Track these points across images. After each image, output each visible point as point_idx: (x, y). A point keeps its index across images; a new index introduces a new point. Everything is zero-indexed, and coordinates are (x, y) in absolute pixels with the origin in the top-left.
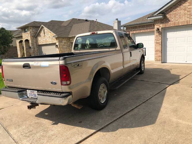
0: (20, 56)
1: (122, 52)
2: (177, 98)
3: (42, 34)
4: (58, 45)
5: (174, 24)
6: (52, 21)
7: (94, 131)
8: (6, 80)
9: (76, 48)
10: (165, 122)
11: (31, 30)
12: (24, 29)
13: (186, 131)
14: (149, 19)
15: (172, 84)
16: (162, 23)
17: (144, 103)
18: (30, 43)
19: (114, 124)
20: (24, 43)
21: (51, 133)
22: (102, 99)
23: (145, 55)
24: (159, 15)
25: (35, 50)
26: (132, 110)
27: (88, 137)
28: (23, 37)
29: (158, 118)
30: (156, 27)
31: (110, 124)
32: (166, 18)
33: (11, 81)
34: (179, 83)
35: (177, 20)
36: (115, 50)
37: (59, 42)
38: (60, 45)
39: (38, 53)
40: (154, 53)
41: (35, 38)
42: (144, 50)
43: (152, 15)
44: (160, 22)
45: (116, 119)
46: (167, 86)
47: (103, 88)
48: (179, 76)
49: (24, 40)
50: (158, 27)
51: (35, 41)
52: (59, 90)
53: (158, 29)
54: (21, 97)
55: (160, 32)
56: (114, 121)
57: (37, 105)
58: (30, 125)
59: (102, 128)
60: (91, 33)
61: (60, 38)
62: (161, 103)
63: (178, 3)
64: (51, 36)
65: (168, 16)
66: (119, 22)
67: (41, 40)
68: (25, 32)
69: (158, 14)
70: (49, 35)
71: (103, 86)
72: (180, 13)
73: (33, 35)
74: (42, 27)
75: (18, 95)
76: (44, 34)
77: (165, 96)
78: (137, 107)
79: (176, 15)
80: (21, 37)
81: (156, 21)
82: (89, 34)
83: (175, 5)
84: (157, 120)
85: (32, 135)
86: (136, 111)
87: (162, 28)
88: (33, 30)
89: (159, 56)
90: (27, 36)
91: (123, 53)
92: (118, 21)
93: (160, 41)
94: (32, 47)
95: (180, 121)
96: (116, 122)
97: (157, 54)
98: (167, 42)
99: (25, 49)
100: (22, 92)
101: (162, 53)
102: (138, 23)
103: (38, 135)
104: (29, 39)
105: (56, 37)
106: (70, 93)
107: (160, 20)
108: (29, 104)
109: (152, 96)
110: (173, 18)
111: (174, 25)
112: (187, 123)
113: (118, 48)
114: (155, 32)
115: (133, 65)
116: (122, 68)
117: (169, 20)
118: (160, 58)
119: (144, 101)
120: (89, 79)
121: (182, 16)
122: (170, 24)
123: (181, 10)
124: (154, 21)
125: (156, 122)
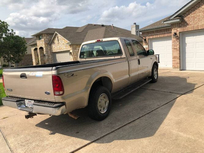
0: (35, 64)
1: (127, 60)
2: (185, 109)
3: (56, 41)
4: (72, 53)
5: (193, 27)
6: (67, 27)
7: (88, 142)
8: (6, 89)
9: (82, 56)
10: (164, 134)
11: (45, 37)
12: (39, 36)
13: (184, 145)
14: (165, 23)
15: (184, 94)
16: (180, 27)
17: (148, 113)
18: (44, 51)
19: (111, 135)
20: (38, 50)
21: (46, 143)
22: (102, 109)
23: (159, 62)
24: (176, 18)
25: (49, 58)
26: (134, 121)
27: (81, 148)
28: (37, 45)
29: (158, 130)
30: (173, 31)
31: (106, 135)
32: (184, 21)
33: (11, 91)
34: (192, 92)
35: (196, 24)
36: (121, 58)
37: (74, 49)
38: (74, 52)
39: (53, 61)
40: (171, 59)
41: (49, 46)
42: (158, 57)
43: (169, 19)
44: (177, 25)
45: (114, 130)
46: (178, 96)
47: (104, 98)
48: (195, 85)
49: (38, 48)
50: (175, 31)
51: (49, 48)
52: (53, 100)
53: (175, 34)
54: (19, 107)
55: (177, 36)
56: (112, 132)
57: (35, 114)
58: (29, 135)
59: (98, 139)
60: (96, 41)
61: (74, 45)
62: (166, 114)
63: (196, 5)
64: (65, 44)
65: (186, 19)
66: (137, 27)
67: (55, 48)
68: (40, 39)
69: (174, 18)
70: (63, 43)
71: (103, 96)
72: (199, 16)
73: (47, 42)
74: (56, 34)
75: (16, 105)
76: (58, 41)
77: (173, 107)
78: (140, 118)
79: (194, 18)
80: (36, 45)
81: (173, 25)
82: (94, 41)
83: (193, 7)
84: (157, 132)
85: (28, 144)
86: (137, 122)
87: (180, 33)
88: (48, 37)
89: (177, 63)
90: (41, 43)
91: (128, 62)
92: (136, 25)
93: (178, 47)
94: (46, 55)
95: (182, 134)
96: (113, 134)
97: (174, 61)
98: (186, 47)
99: (39, 57)
100: (20, 101)
101: (180, 59)
102: (154, 27)
103: (34, 144)
104: (43, 46)
105: (70, 44)
106: (63, 104)
107: (177, 23)
108: (27, 114)
109: (158, 107)
110: (191, 22)
111: (193, 29)
112: (188, 136)
113: (124, 56)
114: (172, 36)
115: (142, 73)
116: (127, 76)
117: (188, 24)
118: (179, 65)
119: (149, 112)
120: (86, 89)
121: (201, 19)
122: (189, 28)
123: (200, 12)
124: (171, 24)
125: (155, 134)
